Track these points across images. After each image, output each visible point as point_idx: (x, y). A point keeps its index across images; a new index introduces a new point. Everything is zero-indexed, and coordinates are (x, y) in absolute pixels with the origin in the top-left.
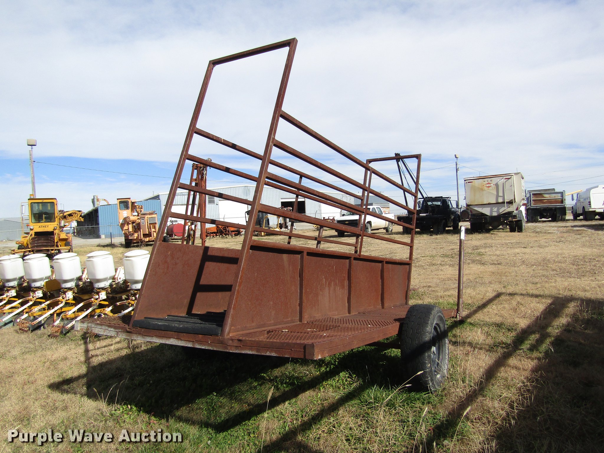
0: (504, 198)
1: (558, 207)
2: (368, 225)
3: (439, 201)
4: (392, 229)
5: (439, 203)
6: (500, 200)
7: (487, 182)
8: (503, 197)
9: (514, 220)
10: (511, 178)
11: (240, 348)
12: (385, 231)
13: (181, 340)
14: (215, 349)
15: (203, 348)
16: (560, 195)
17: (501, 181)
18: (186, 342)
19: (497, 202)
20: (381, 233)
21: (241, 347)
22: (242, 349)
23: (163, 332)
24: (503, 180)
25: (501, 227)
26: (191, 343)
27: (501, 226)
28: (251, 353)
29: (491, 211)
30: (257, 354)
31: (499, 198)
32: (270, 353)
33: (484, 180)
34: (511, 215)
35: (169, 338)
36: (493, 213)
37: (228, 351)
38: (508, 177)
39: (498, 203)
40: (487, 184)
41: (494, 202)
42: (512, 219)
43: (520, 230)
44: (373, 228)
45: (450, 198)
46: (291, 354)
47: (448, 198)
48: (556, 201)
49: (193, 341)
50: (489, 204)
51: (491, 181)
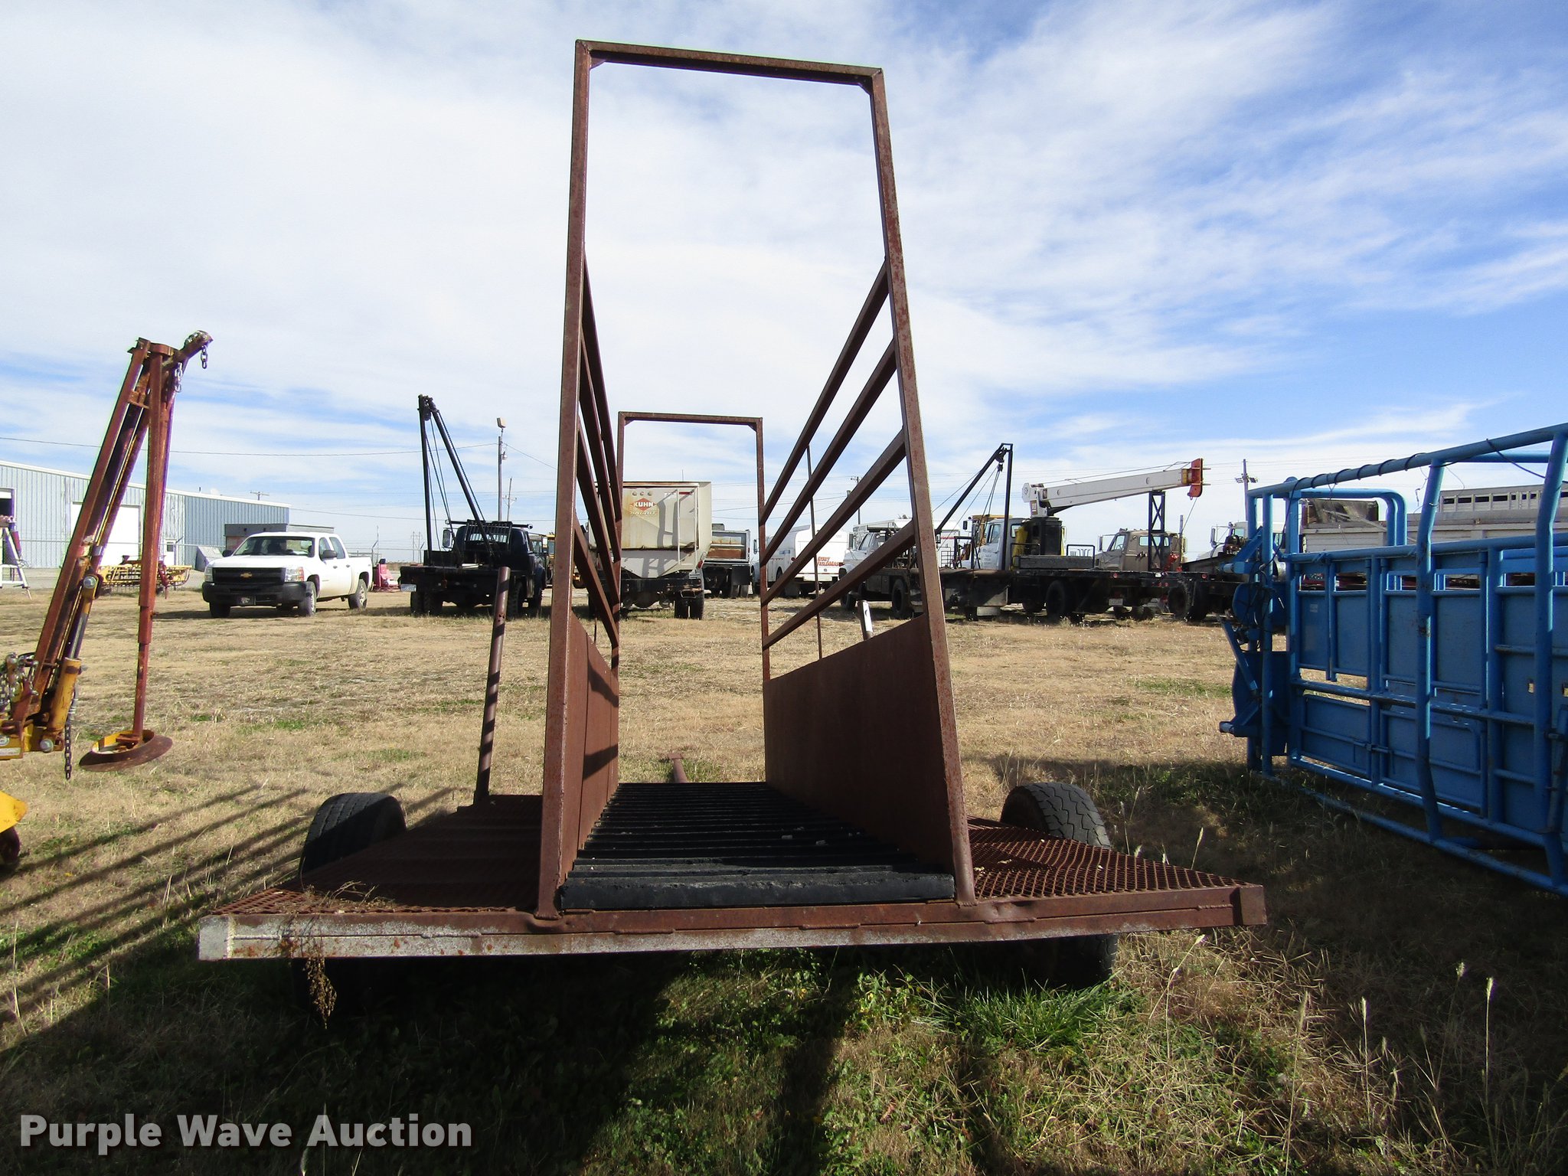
0: (675, 540)
1: (736, 565)
2: (312, 585)
3: (503, 534)
4: (366, 601)
5: (504, 539)
6: (667, 542)
7: (641, 498)
8: (675, 534)
9: (694, 590)
10: (693, 491)
11: (1029, 924)
12: (346, 604)
13: (802, 928)
14: (942, 941)
15: (897, 941)
16: (739, 539)
17: (671, 497)
18: (821, 932)
19: (660, 546)
20: (336, 610)
21: (1033, 921)
22: (1041, 928)
23: (718, 913)
24: (676, 497)
25: (656, 604)
26: (845, 933)
27: (658, 603)
28: (1071, 934)
29: (646, 567)
30: (1089, 934)
31: (665, 536)
32: (1133, 926)
33: (633, 490)
34: (686, 577)
35: (749, 927)
36: (650, 571)
37: (990, 939)
38: (685, 489)
39: (661, 549)
40: (640, 501)
41: (654, 545)
42: (691, 588)
43: (697, 614)
44: (321, 596)
45: (531, 527)
46: (1197, 921)
47: (526, 526)
48: (732, 552)
49: (855, 927)
50: (641, 549)
51: (649, 494)
